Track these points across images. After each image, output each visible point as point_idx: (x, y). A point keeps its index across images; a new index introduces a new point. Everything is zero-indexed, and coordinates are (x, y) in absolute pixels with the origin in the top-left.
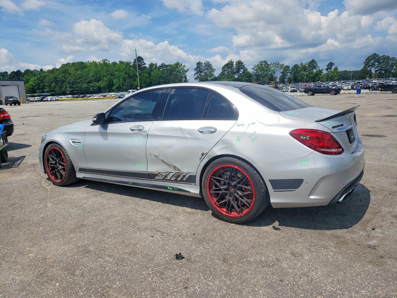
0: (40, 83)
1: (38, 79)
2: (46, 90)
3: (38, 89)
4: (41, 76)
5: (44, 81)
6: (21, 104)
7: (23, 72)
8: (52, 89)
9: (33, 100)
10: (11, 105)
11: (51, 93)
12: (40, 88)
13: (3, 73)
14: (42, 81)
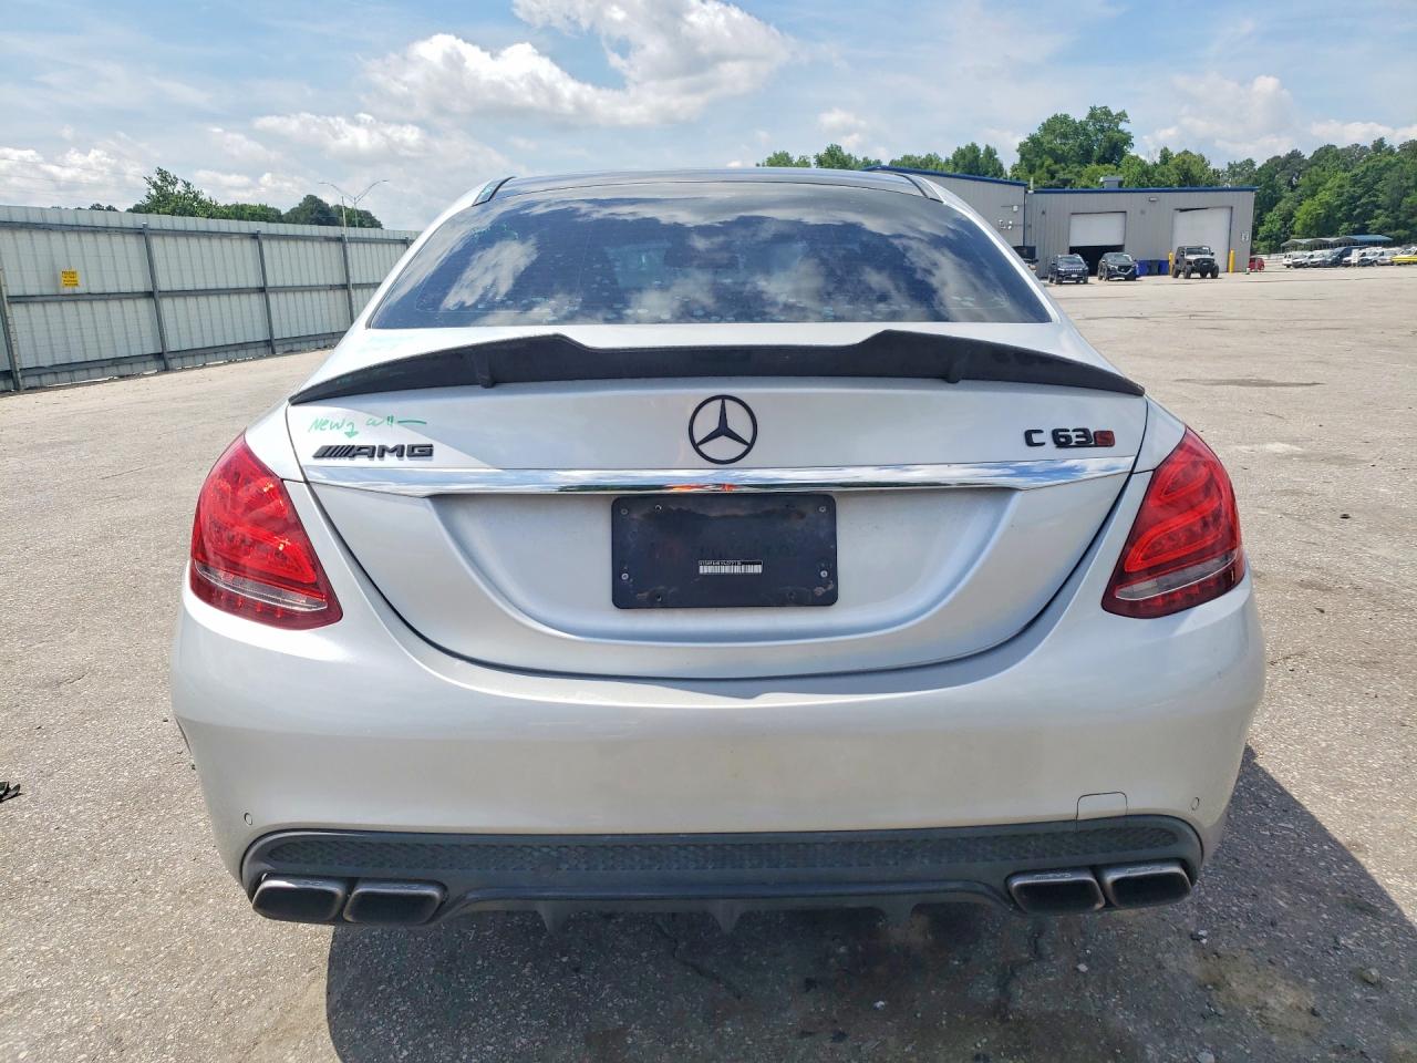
0: (1360, 198)
1: (1355, 181)
2: (1375, 223)
3: (1349, 218)
4: (1368, 169)
5: (1379, 186)
6: (1220, 275)
7: (1308, 155)
8: (1402, 217)
9: (1303, 260)
10: (1188, 277)
11: (1392, 233)
12: (1355, 213)
13: (1240, 165)
14: (1369, 189)
